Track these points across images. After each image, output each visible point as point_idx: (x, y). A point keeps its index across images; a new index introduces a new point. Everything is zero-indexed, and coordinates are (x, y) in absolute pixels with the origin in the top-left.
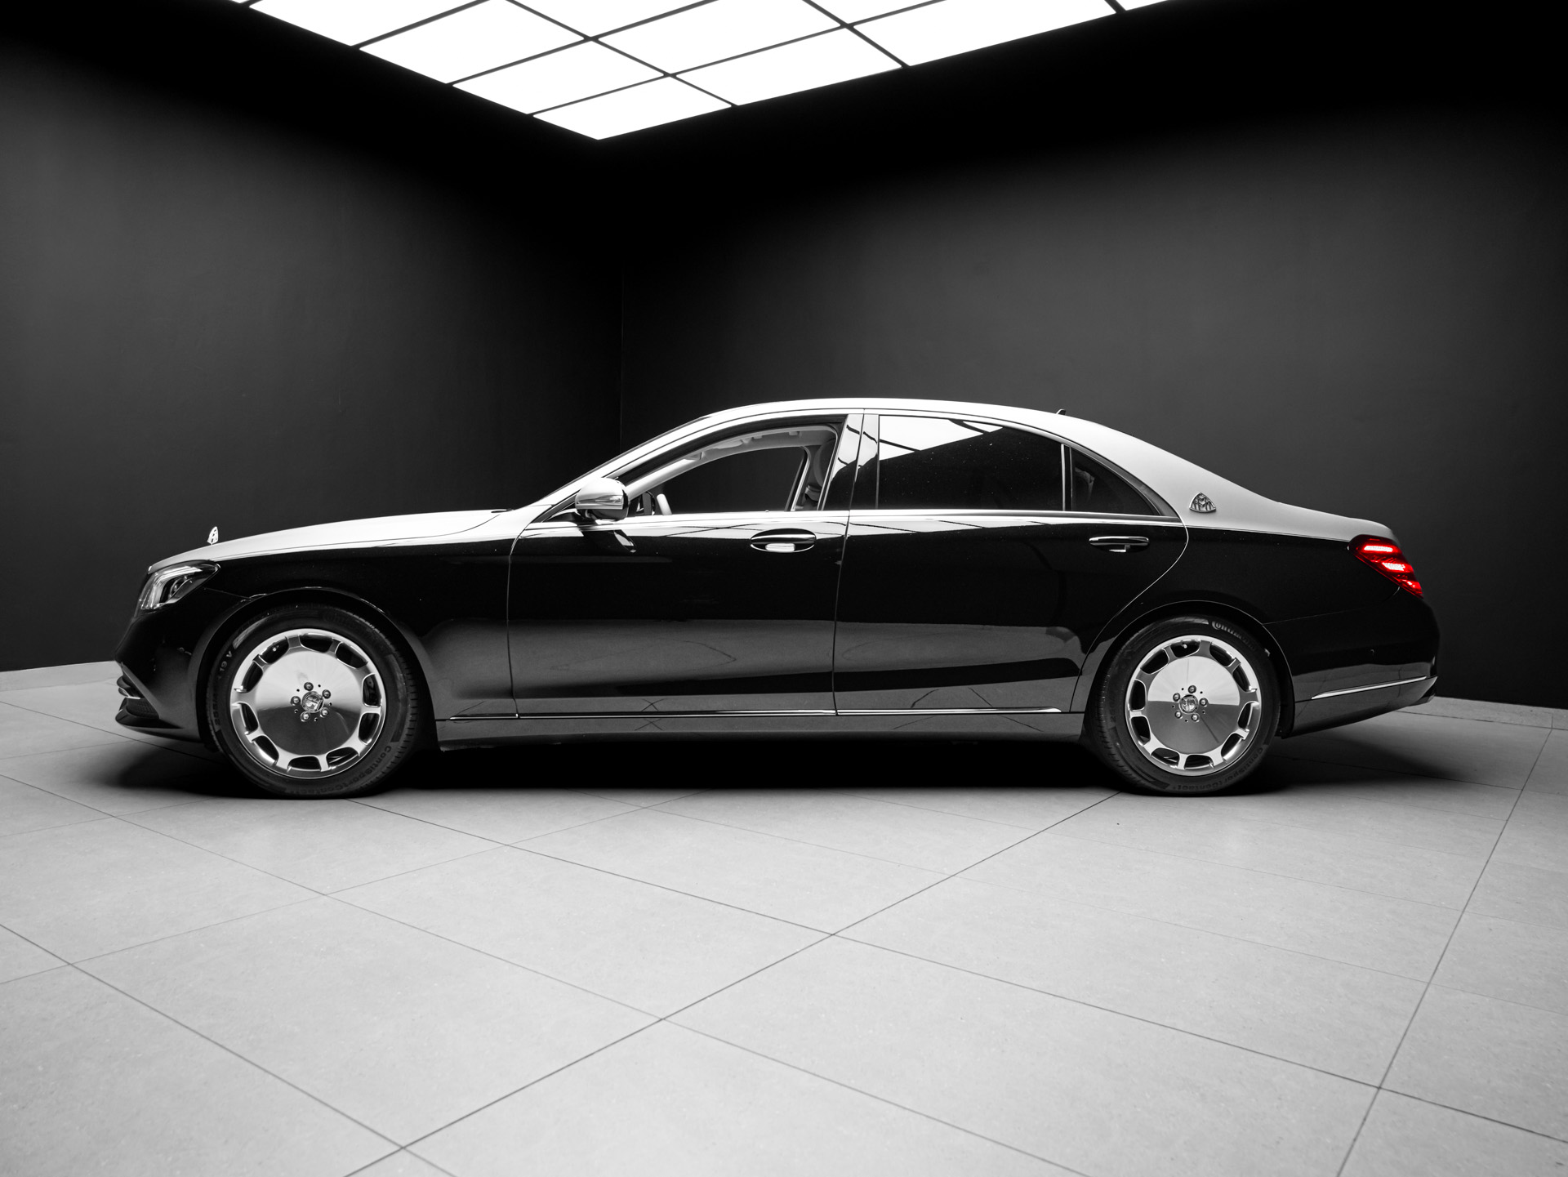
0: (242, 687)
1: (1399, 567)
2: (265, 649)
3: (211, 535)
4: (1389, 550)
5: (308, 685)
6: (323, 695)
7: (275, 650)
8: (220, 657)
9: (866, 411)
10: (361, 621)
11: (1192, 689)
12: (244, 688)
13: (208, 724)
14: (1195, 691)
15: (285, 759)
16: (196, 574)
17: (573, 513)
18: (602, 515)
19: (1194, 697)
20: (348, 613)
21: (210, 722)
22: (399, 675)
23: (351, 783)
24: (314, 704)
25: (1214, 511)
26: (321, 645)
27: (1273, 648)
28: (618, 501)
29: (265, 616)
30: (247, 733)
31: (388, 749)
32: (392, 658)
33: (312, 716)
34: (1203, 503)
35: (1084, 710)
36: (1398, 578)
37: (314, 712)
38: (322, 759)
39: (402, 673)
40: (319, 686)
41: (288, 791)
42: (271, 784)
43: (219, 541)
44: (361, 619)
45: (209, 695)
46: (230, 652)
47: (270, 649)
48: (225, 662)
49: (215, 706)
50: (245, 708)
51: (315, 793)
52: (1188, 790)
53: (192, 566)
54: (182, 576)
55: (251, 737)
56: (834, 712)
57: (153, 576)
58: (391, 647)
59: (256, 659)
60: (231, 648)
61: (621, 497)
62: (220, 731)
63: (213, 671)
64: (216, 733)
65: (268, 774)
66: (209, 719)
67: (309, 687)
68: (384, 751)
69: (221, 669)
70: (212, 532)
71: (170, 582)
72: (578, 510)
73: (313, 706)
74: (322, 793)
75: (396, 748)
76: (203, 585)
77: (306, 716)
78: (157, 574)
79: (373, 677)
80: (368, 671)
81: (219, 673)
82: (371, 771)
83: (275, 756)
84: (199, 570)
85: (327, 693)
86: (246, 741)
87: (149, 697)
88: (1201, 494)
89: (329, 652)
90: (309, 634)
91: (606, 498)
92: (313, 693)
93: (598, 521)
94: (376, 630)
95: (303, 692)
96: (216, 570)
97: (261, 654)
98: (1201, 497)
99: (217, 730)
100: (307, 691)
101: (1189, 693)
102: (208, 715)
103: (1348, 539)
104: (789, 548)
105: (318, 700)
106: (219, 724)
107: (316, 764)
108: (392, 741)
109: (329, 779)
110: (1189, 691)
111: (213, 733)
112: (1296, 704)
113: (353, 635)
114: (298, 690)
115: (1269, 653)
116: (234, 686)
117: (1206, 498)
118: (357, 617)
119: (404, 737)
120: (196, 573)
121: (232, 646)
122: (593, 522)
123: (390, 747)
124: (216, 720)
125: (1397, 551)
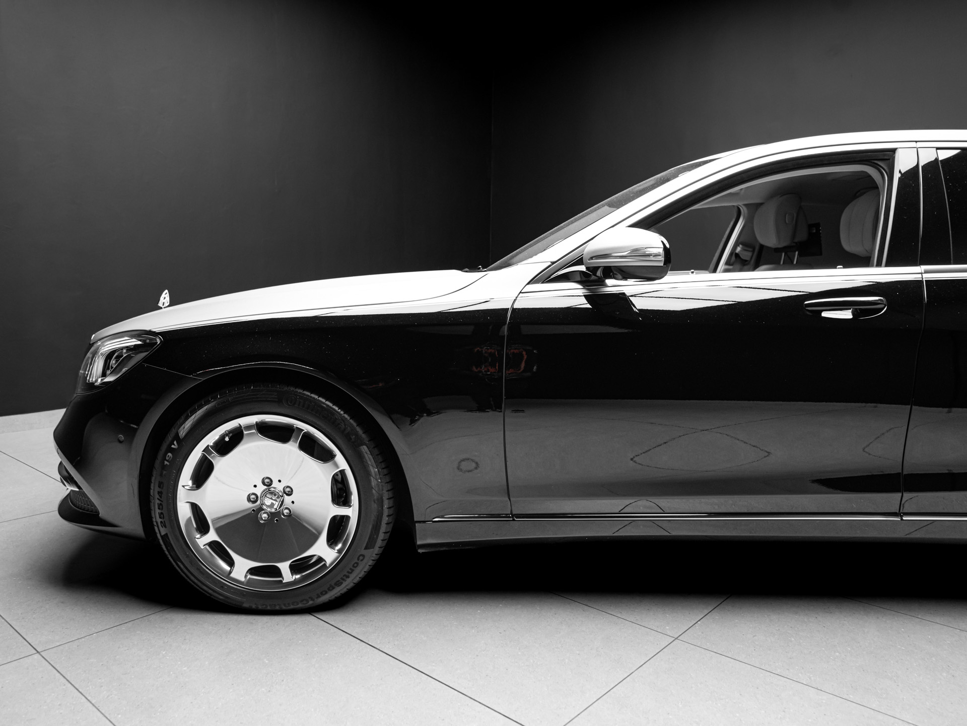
0: (190, 483)
2: (217, 437)
3: (162, 298)
5: (267, 480)
6: (285, 492)
7: (227, 439)
8: (164, 447)
10: (328, 406)
12: (193, 484)
13: (153, 525)
15: (242, 568)
16: (136, 347)
17: (582, 272)
18: (625, 273)
20: (313, 395)
21: (155, 524)
22: (374, 470)
23: (318, 597)
24: (274, 502)
26: (280, 434)
28: (656, 255)
29: (215, 398)
30: (198, 536)
31: (361, 558)
32: (364, 449)
33: (272, 515)
37: (273, 510)
38: (284, 567)
39: (377, 468)
40: (280, 481)
41: (246, 605)
42: (227, 597)
43: (169, 306)
44: (328, 403)
45: (154, 490)
46: (175, 442)
47: (222, 437)
48: (170, 454)
49: (160, 506)
50: (195, 508)
51: (277, 608)
53: (132, 337)
54: (122, 349)
55: (203, 541)
56: (904, 518)
57: (95, 345)
58: (364, 436)
59: (206, 449)
60: (177, 437)
61: (661, 251)
62: (166, 534)
63: (157, 464)
64: (162, 537)
65: (222, 586)
66: (154, 520)
67: (267, 482)
68: (356, 561)
69: (166, 463)
70: (163, 295)
71: (109, 356)
72: (587, 268)
73: (272, 505)
74: (284, 608)
75: (371, 556)
76: (145, 360)
77: (265, 516)
78: (99, 343)
79: (342, 472)
80: (337, 466)
81: (164, 467)
82: (342, 583)
83: (231, 563)
84: (139, 343)
85: (288, 489)
86: (196, 546)
87: (86, 488)
89: (291, 442)
90: (267, 420)
91: (637, 253)
92: (272, 489)
93: (609, 282)
94: (346, 416)
95: (261, 488)
96: (159, 341)
97: (212, 444)
99: (163, 534)
100: (266, 487)
102: (153, 516)
104: (847, 315)
105: (278, 498)
106: (165, 527)
107: (277, 572)
108: (366, 548)
109: (292, 591)
111: (158, 535)
113: (318, 422)
114: (255, 486)
116: (181, 483)
118: (324, 400)
119: (379, 543)
120: (135, 345)
121: (177, 434)
122: (602, 283)
123: (363, 556)
124: (161, 522)
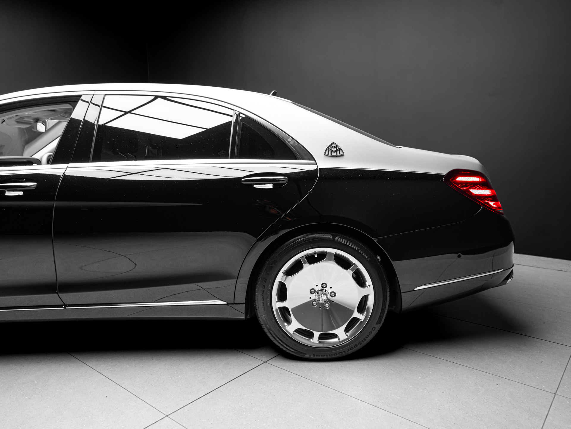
1: (487, 192)
4: (477, 179)
9: (96, 92)
11: (324, 286)
14: (326, 287)
19: (326, 291)
25: (343, 155)
27: (383, 256)
34: (335, 149)
35: (244, 302)
36: (482, 200)
52: (320, 357)
88: (333, 143)
98: (334, 145)
101: (321, 288)
103: (444, 172)
110: (322, 287)
112: (402, 294)
115: (380, 259)
117: (337, 146)
125: (484, 180)
